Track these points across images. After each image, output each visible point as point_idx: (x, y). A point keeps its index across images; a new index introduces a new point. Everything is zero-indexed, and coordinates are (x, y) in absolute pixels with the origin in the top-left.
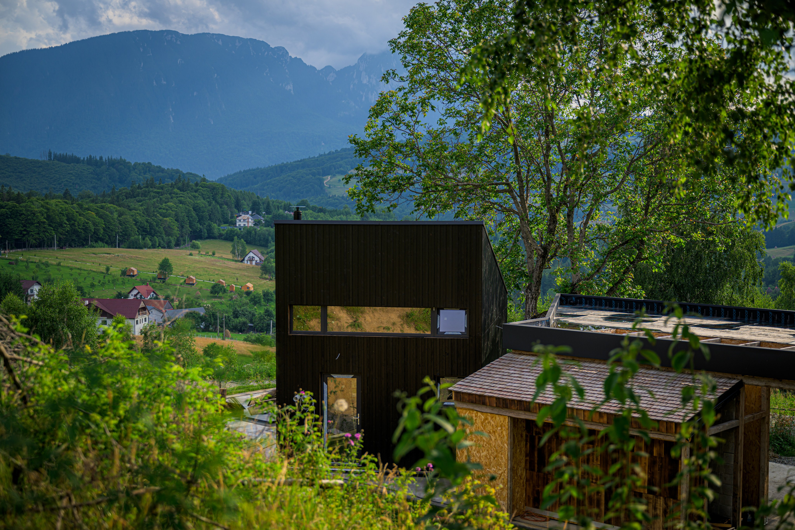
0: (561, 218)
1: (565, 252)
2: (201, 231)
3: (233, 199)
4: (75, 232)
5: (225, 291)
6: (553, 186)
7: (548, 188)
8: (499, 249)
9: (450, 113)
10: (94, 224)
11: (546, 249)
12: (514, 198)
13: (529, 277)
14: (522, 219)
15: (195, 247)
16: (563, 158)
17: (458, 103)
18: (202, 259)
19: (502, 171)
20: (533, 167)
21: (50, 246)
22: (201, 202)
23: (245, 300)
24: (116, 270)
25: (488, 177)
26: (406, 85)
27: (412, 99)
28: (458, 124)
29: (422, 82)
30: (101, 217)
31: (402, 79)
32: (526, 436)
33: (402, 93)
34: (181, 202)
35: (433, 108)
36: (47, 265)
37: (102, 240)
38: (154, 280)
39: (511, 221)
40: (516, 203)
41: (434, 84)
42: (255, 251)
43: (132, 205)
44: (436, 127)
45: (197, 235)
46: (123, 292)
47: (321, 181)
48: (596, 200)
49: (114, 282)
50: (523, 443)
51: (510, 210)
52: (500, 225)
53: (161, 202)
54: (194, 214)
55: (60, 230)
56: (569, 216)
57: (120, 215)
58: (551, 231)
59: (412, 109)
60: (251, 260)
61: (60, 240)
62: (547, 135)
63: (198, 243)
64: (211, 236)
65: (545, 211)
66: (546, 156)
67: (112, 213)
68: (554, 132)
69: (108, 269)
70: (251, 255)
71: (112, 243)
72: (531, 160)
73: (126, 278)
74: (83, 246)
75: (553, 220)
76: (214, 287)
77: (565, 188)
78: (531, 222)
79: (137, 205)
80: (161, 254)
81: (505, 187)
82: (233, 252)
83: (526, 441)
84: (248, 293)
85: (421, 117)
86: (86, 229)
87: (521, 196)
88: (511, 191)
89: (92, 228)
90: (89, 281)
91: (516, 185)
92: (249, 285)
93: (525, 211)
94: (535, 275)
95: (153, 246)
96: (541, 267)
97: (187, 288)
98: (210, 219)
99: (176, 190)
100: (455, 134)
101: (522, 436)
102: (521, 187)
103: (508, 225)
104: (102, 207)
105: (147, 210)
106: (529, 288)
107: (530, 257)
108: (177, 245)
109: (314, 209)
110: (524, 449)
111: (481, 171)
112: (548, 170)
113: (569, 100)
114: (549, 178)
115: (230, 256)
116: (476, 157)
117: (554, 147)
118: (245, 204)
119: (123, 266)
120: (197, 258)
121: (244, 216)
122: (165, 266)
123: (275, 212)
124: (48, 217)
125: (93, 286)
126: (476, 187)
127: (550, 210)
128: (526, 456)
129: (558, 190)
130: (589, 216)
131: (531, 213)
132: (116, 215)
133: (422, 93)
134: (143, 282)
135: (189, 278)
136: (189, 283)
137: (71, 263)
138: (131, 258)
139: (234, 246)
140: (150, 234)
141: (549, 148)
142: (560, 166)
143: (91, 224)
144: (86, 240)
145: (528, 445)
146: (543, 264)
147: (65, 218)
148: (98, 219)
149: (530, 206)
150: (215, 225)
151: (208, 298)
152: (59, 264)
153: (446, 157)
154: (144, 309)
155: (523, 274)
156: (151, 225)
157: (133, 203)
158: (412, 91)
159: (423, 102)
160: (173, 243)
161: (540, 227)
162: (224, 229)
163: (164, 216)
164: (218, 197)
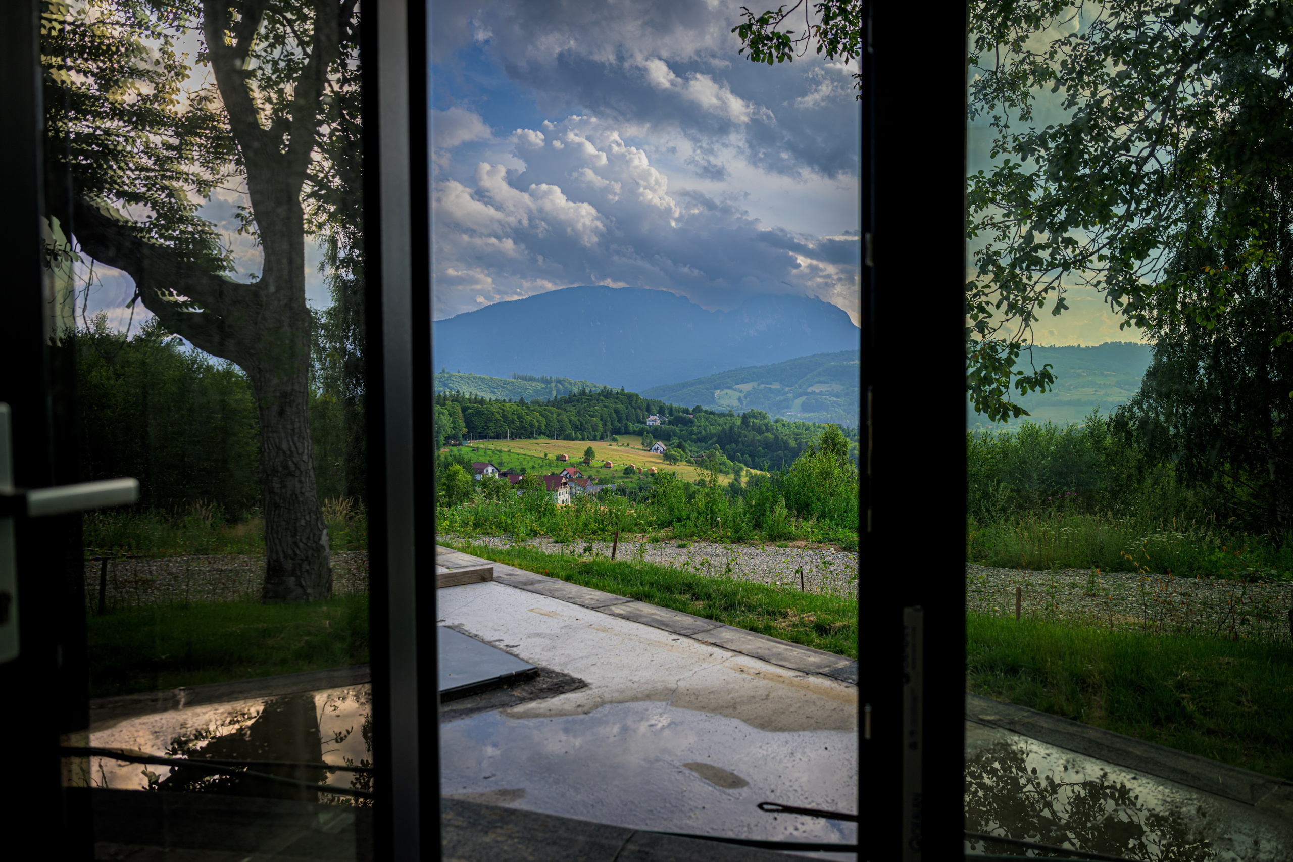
2: (619, 428)
3: (645, 405)
4: (523, 427)
5: (634, 473)
10: (538, 422)
15: (615, 440)
18: (619, 448)
21: (505, 437)
22: (620, 406)
23: (650, 479)
24: (552, 456)
30: (543, 416)
34: (605, 406)
36: (500, 451)
37: (544, 434)
38: (581, 463)
42: (660, 443)
43: (568, 409)
45: (617, 432)
46: (556, 472)
47: (713, 394)
49: (550, 464)
53: (590, 406)
54: (614, 415)
55: (512, 426)
57: (558, 415)
60: (657, 449)
61: (512, 434)
63: (617, 437)
64: (627, 432)
67: (552, 413)
69: (546, 455)
70: (657, 446)
71: (551, 436)
73: (559, 463)
74: (530, 438)
76: (626, 469)
79: (572, 409)
80: (588, 444)
82: (643, 444)
84: (653, 475)
86: (532, 426)
89: (537, 424)
90: (531, 464)
92: (653, 468)
95: (583, 439)
97: (605, 471)
98: (627, 419)
99: (602, 398)
104: (545, 410)
105: (579, 412)
108: (602, 439)
109: (706, 412)
115: (641, 447)
118: (654, 409)
119: (558, 453)
120: (615, 448)
121: (652, 418)
122: (589, 453)
123: (676, 414)
124: (503, 416)
125: (533, 467)
132: (555, 416)
134: (572, 465)
135: (608, 463)
136: (607, 466)
137: (518, 451)
138: (565, 447)
139: (644, 440)
140: (580, 429)
143: (535, 421)
144: (532, 434)
147: (515, 417)
148: (541, 418)
150: (630, 424)
151: (622, 478)
152: (509, 451)
154: (565, 484)
156: (581, 423)
157: (568, 407)
160: (598, 437)
162: (637, 426)
163: (592, 416)
164: (633, 403)
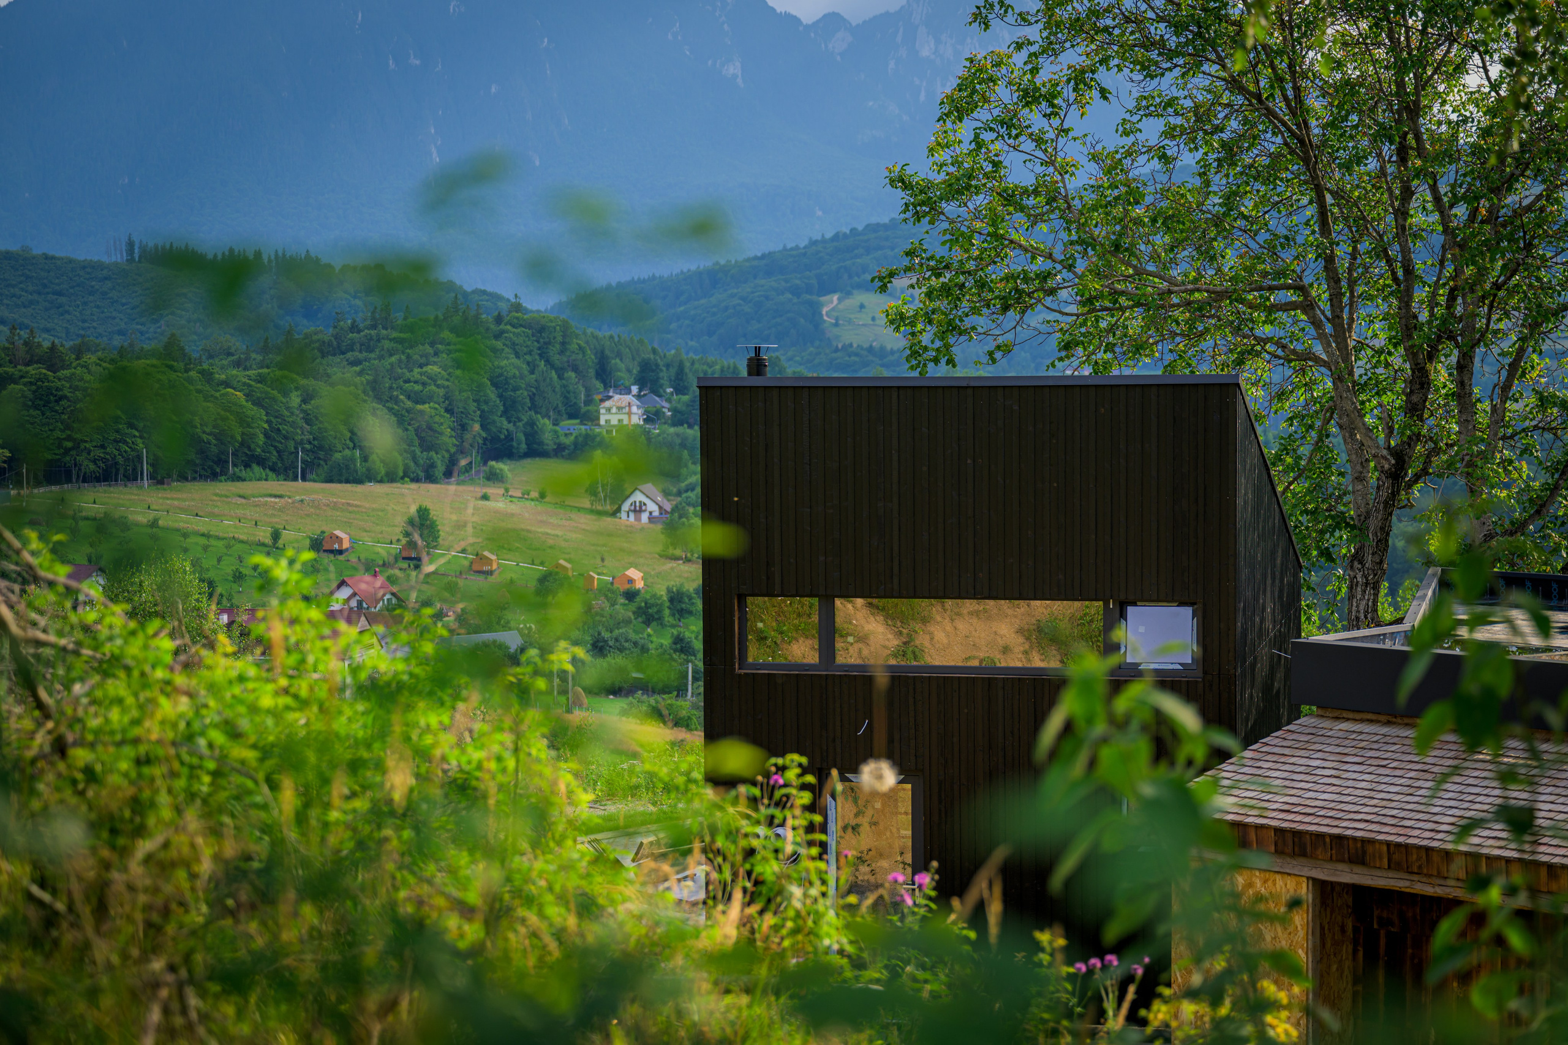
0: (1441, 374)
1: (1450, 464)
2: (510, 436)
3: (591, 357)
5: (570, 588)
6: (1420, 294)
7: (1406, 299)
8: (1278, 458)
9: (1148, 107)
10: (242, 421)
11: (1400, 457)
12: (1316, 324)
13: (1357, 528)
14: (1338, 379)
15: (494, 478)
16: (1445, 220)
17: (1169, 77)
18: (515, 507)
19: (1287, 256)
20: (1365, 245)
21: (133, 477)
22: (509, 363)
23: (624, 611)
24: (296, 539)
25: (1249, 270)
26: (1034, 33)
27: (1050, 71)
28: (1170, 133)
29: (1076, 26)
30: (258, 404)
31: (1024, 19)
32: (1355, 929)
33: (1024, 54)
35: (1104, 94)
37: (264, 463)
38: (392, 562)
39: (1309, 386)
40: (1322, 337)
41: (1106, 30)
42: (648, 487)
43: (336, 374)
44: (1113, 142)
45: (499, 449)
47: (815, 310)
48: (1534, 326)
50: (1347, 949)
51: (1307, 356)
52: (1281, 396)
53: (409, 363)
54: (491, 394)
56: (1463, 367)
57: (308, 397)
58: (1415, 409)
59: (1050, 98)
60: (638, 509)
61: (155, 465)
62: (1403, 159)
63: (503, 467)
64: (535, 450)
65: (1397, 359)
66: (1402, 214)
67: (286, 393)
68: (1421, 152)
69: (276, 536)
70: (637, 496)
71: (286, 471)
72: (1361, 225)
73: (326, 557)
74: (214, 476)
75: (1420, 381)
76: (543, 579)
77: (1452, 298)
78: (1363, 387)
79: (350, 373)
80: (410, 497)
81: (1291, 296)
82: (592, 491)
83: (1355, 943)
84: (631, 596)
85: (1072, 119)
86: (221, 435)
87: (1336, 319)
88: (1308, 306)
89: (240, 431)
90: (230, 565)
91: (1321, 293)
92: (633, 573)
93: (1346, 358)
94: (1374, 523)
95: (391, 476)
96: (1390, 504)
97: (476, 583)
98: (534, 408)
99: (445, 334)
100: (1164, 158)
101: (1343, 930)
102: (1335, 297)
103: (1301, 396)
104: (261, 379)
106: (1357, 557)
107: (1360, 478)
108: (452, 473)
110: (1348, 964)
111: (1230, 260)
112: (1405, 251)
113: (1461, 68)
114: (1409, 270)
115: (586, 502)
116: (1217, 221)
117: (1422, 193)
118: (623, 370)
119: (313, 528)
120: (501, 505)
121: (617, 399)
122: (419, 525)
125: (238, 577)
126: (1219, 296)
127: (1412, 354)
128: (1355, 983)
129: (1433, 304)
130: (1515, 367)
131: (1360, 367)
132: (295, 400)
133: (1074, 56)
134: (366, 566)
135: (480, 557)
136: (481, 569)
137: (184, 521)
138: (335, 506)
141: (1408, 193)
142: (1438, 240)
143: (234, 422)
144: (222, 462)
145: (1361, 954)
146: (1394, 495)
149: (1360, 346)
150: (545, 423)
151: (530, 607)
153: (1138, 221)
155: (1340, 521)
157: (338, 368)
158: (1050, 49)
159: (1080, 78)
160: (441, 468)
161: (1385, 399)
162: (572, 428)
163: (418, 399)
164: (553, 351)
